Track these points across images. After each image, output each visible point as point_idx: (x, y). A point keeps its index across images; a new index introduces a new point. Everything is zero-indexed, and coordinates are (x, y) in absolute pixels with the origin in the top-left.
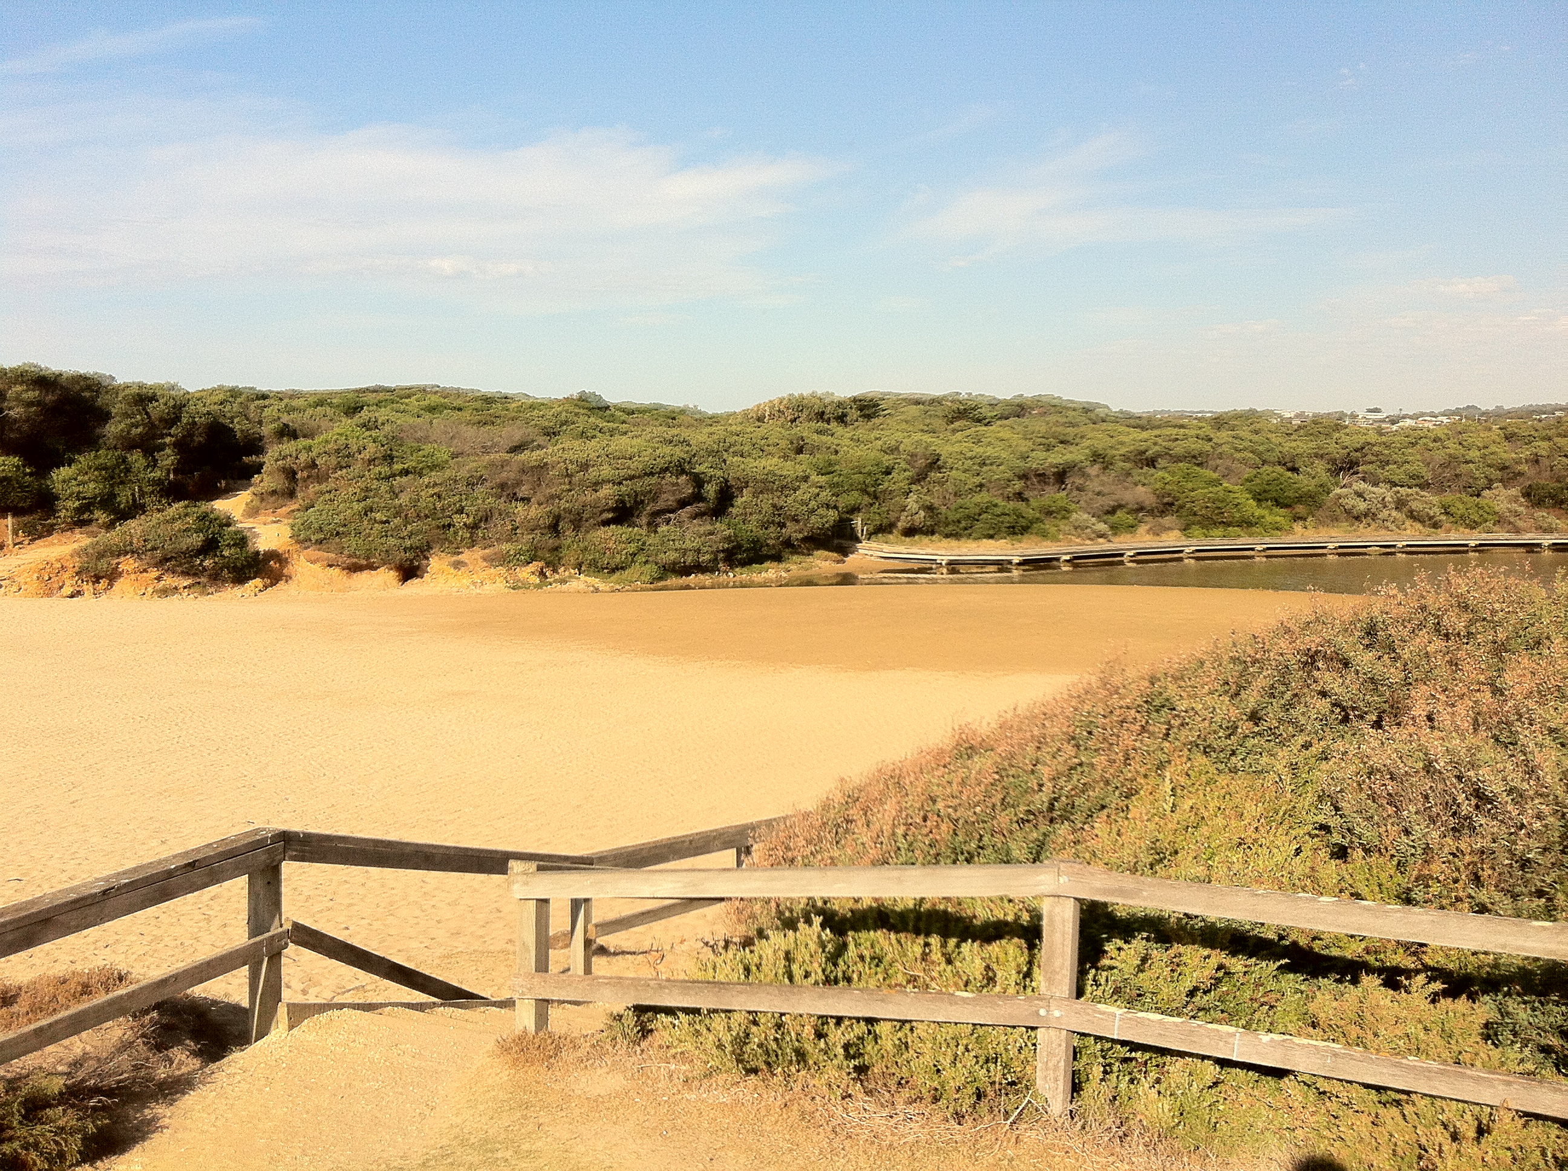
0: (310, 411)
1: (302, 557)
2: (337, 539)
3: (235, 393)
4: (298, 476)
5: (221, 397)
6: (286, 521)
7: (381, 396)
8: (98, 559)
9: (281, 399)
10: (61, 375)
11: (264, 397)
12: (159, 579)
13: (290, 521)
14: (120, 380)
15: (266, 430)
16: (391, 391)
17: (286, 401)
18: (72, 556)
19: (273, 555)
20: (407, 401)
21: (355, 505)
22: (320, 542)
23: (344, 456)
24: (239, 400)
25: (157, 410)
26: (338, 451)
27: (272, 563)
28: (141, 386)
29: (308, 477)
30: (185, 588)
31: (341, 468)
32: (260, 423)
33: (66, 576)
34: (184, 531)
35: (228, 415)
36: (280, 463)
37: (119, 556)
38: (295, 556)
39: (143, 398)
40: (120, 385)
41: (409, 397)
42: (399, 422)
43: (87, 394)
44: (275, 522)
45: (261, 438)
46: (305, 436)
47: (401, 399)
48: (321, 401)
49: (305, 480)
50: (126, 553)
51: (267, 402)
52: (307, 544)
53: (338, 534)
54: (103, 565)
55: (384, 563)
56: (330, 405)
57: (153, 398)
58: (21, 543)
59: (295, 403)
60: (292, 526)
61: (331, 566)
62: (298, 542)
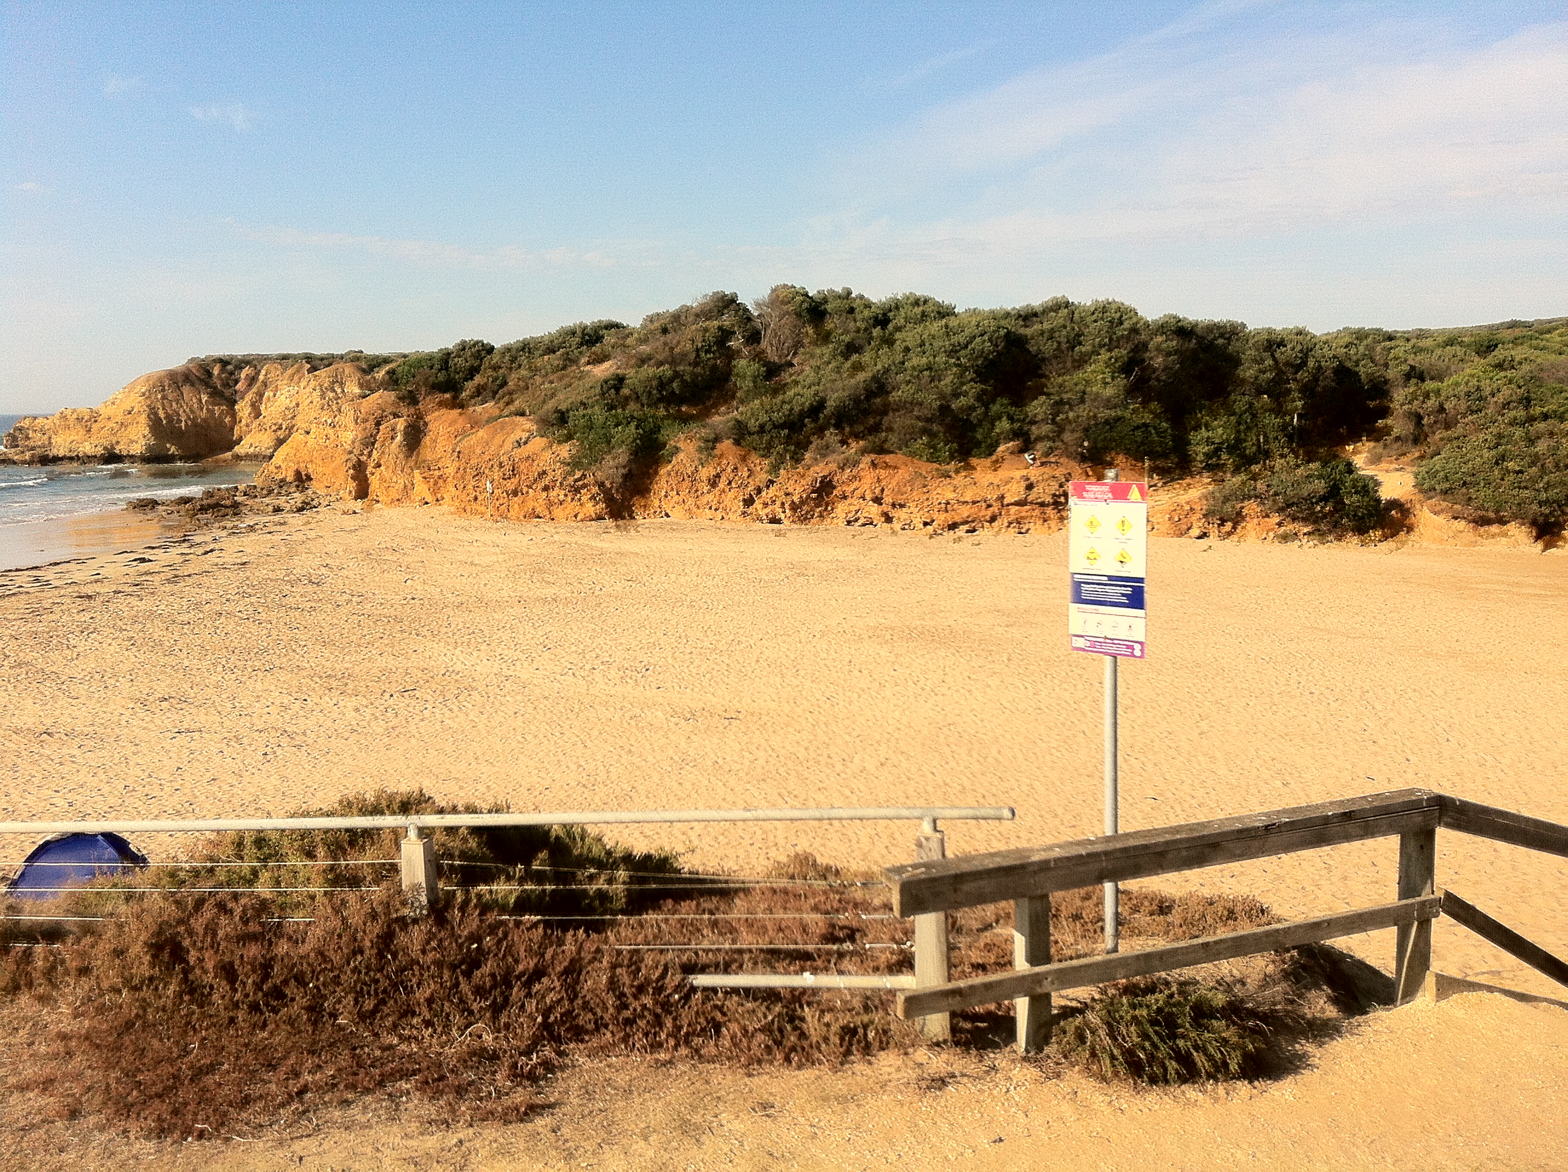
0: (1439, 352)
1: (1425, 508)
2: (1464, 490)
3: (1360, 335)
4: (1425, 421)
5: (1347, 339)
6: (1409, 469)
7: (1517, 332)
8: (1224, 503)
9: (1408, 340)
10: (1197, 324)
11: (1390, 338)
12: (1280, 524)
13: (1414, 469)
14: (1250, 327)
15: (1392, 374)
16: (1528, 325)
17: (1413, 341)
18: (1200, 499)
19: (1394, 504)
20: (1548, 336)
21: (1486, 454)
22: (1445, 492)
23: (1477, 400)
24: (1365, 342)
25: (1284, 354)
26: (1468, 394)
27: (1393, 512)
28: (1270, 331)
29: (1435, 422)
30: (1305, 534)
31: (1472, 412)
32: (1386, 365)
33: (1194, 518)
34: (1307, 477)
35: (1354, 358)
36: (1406, 407)
37: (1242, 501)
38: (1418, 506)
39: (1272, 343)
40: (1250, 332)
41: (1549, 332)
42: (1539, 360)
43: (1220, 341)
44: (1397, 470)
45: (1386, 382)
46: (1432, 379)
47: (1542, 334)
48: (1452, 340)
49: (1431, 426)
50: (1249, 498)
51: (1393, 343)
52: (1432, 493)
53: (1465, 483)
54: (1228, 508)
55: (1515, 517)
56: (1461, 344)
57: (1281, 344)
58: (1155, 485)
59: (1422, 343)
60: (1416, 475)
61: (1455, 518)
62: (1421, 491)
